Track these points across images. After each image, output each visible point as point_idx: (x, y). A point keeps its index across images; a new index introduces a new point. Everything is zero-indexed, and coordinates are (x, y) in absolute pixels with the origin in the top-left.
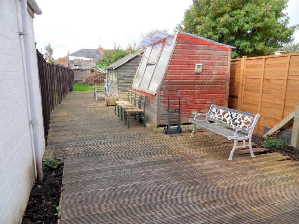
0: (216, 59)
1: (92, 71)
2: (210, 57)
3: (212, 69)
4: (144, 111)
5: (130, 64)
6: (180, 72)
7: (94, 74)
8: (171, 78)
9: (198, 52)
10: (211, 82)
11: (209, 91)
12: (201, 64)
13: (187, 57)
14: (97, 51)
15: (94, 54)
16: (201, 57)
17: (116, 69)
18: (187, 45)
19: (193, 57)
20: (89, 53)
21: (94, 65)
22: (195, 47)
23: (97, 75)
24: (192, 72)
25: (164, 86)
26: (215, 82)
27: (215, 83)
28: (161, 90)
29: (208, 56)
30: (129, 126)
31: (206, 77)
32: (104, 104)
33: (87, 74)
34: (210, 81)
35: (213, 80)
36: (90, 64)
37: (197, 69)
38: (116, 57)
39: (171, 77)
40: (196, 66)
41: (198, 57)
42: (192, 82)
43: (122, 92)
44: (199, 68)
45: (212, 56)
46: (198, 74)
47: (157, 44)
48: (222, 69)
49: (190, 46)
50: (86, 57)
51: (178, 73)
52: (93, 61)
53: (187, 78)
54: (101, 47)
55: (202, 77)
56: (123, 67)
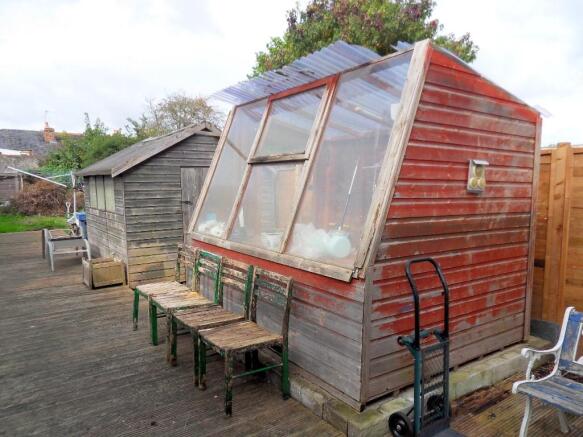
0: (513, 148)
1: (30, 180)
2: (500, 142)
3: (503, 179)
4: (286, 339)
5: (165, 162)
6: (430, 189)
7: (34, 189)
8: (406, 214)
9: (477, 120)
10: (501, 221)
11: (495, 252)
12: (485, 163)
13: (449, 135)
14: (40, 137)
15: (32, 142)
16: (482, 139)
17: (121, 176)
18: (450, 92)
19: (464, 137)
20: (20, 140)
21: (34, 165)
22: (467, 101)
23: (44, 192)
24: (459, 188)
25: (385, 245)
26: (508, 220)
27: (509, 224)
28: (377, 262)
29: (495, 136)
30: (229, 410)
31: (491, 206)
32: (79, 279)
33: (13, 188)
34: (499, 217)
35: (504, 216)
36: (22, 163)
37: (476, 180)
38: (95, 148)
39: (408, 208)
40: (473, 169)
41: (475, 139)
42: (458, 225)
43: (139, 243)
44: (478, 175)
45: (504, 138)
46: (473, 195)
47: (288, 96)
48: (522, 179)
49: (457, 99)
50: (10, 147)
51: (425, 195)
52: (31, 157)
53: (449, 211)
54: (51, 126)
55: (483, 206)
56: (143, 171)
